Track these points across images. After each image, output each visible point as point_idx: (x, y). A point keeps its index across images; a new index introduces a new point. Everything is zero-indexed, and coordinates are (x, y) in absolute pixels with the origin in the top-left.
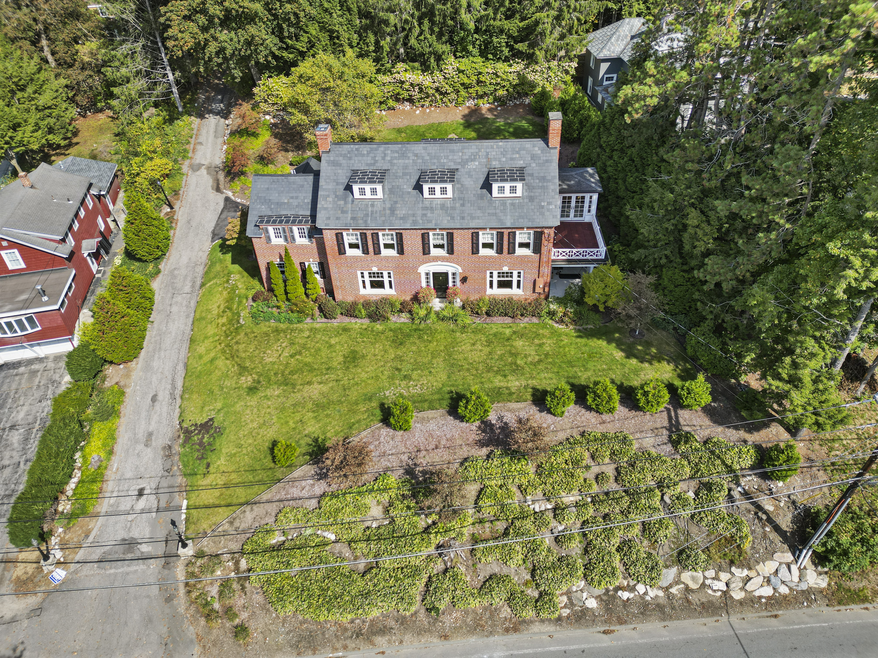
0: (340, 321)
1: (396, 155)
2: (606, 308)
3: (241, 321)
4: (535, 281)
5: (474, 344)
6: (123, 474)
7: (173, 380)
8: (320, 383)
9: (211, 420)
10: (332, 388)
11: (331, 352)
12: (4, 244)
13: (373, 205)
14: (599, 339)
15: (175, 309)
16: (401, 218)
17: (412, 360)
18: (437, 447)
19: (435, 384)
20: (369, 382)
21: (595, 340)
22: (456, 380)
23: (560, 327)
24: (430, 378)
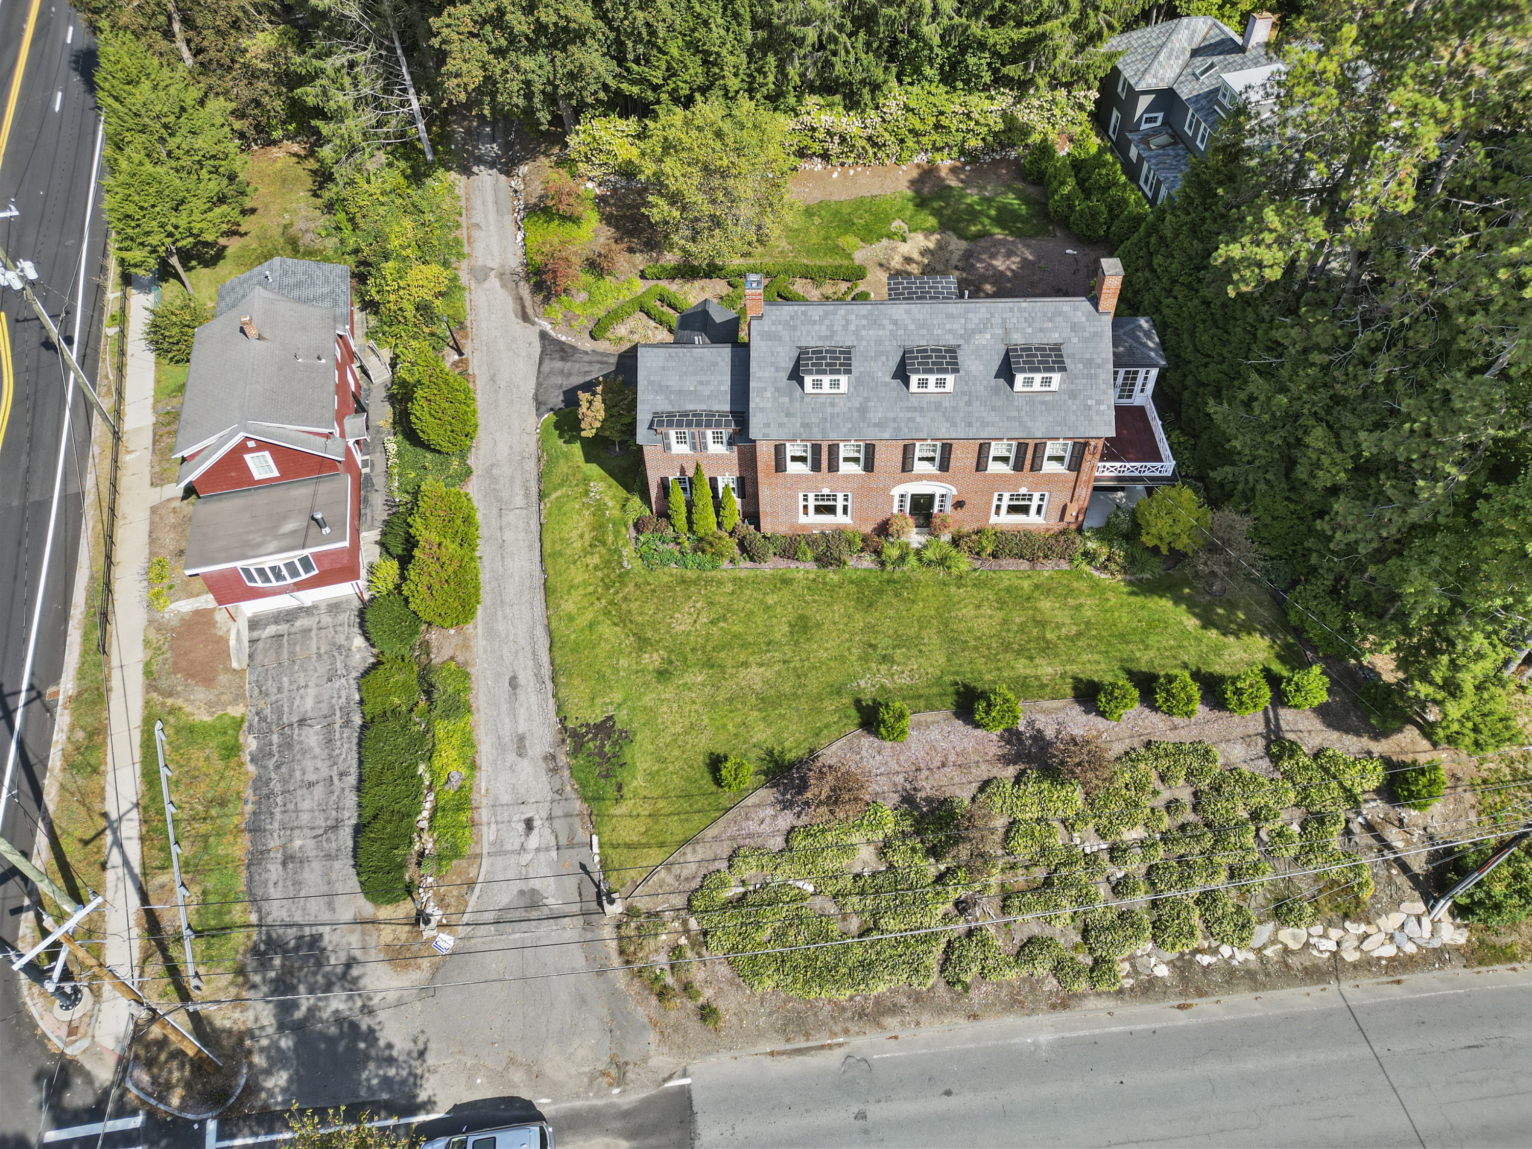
0: (772, 566)
1: (865, 322)
2: (1171, 550)
3: (625, 564)
4: (1064, 508)
5: (978, 607)
6: (496, 799)
7: (534, 653)
8: (761, 665)
9: (610, 718)
10: (779, 673)
11: (770, 617)
12: (251, 444)
13: (832, 405)
14: (1161, 597)
15: (508, 535)
16: (876, 425)
17: (891, 632)
18: (943, 765)
19: (930, 670)
20: (832, 664)
21: (1156, 598)
22: (961, 665)
23: (1103, 576)
24: (921, 660)
